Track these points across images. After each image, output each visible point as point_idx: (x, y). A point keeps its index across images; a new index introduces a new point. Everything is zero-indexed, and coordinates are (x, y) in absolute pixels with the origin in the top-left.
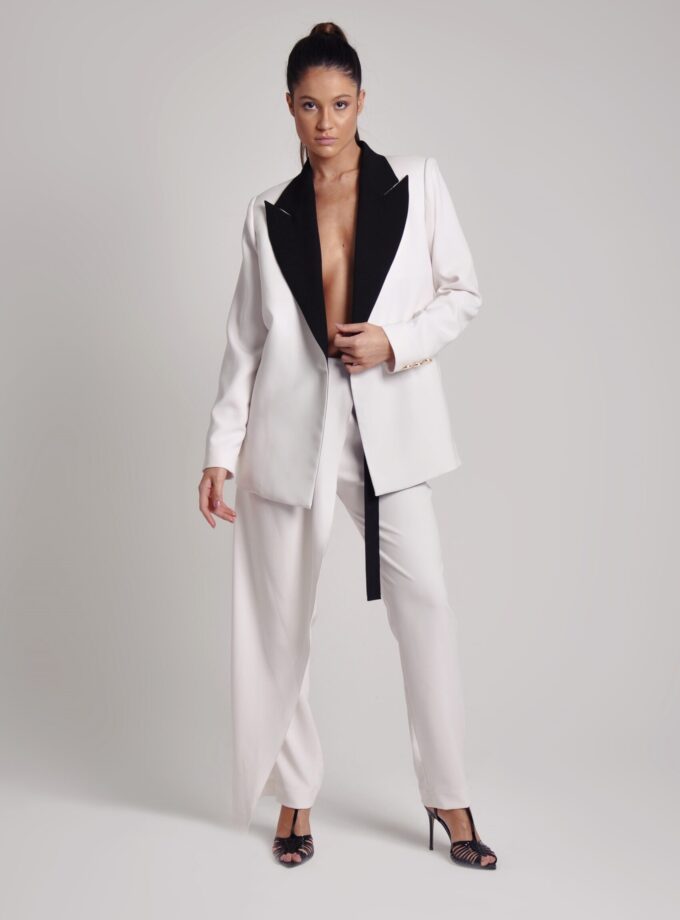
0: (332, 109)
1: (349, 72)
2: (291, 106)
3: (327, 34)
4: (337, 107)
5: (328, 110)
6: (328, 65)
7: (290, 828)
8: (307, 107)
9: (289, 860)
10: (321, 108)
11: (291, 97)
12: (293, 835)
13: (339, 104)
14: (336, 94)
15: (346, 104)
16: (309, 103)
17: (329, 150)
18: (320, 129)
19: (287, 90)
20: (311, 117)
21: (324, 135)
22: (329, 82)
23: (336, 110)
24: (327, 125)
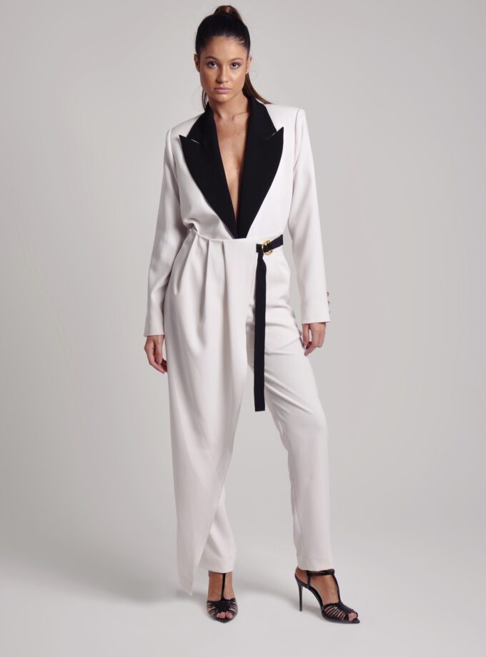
0: (228, 67)
1: (243, 42)
2: (198, 64)
3: (227, 14)
4: (232, 67)
5: (226, 68)
6: (228, 36)
7: (220, 593)
8: (210, 65)
9: (224, 617)
10: (220, 66)
11: (198, 58)
12: (223, 599)
13: (234, 65)
14: (232, 57)
15: (239, 65)
16: (212, 62)
17: (225, 97)
18: (219, 82)
19: (194, 52)
20: (212, 73)
21: (222, 86)
22: (227, 48)
23: (231, 68)
24: (224, 78)
